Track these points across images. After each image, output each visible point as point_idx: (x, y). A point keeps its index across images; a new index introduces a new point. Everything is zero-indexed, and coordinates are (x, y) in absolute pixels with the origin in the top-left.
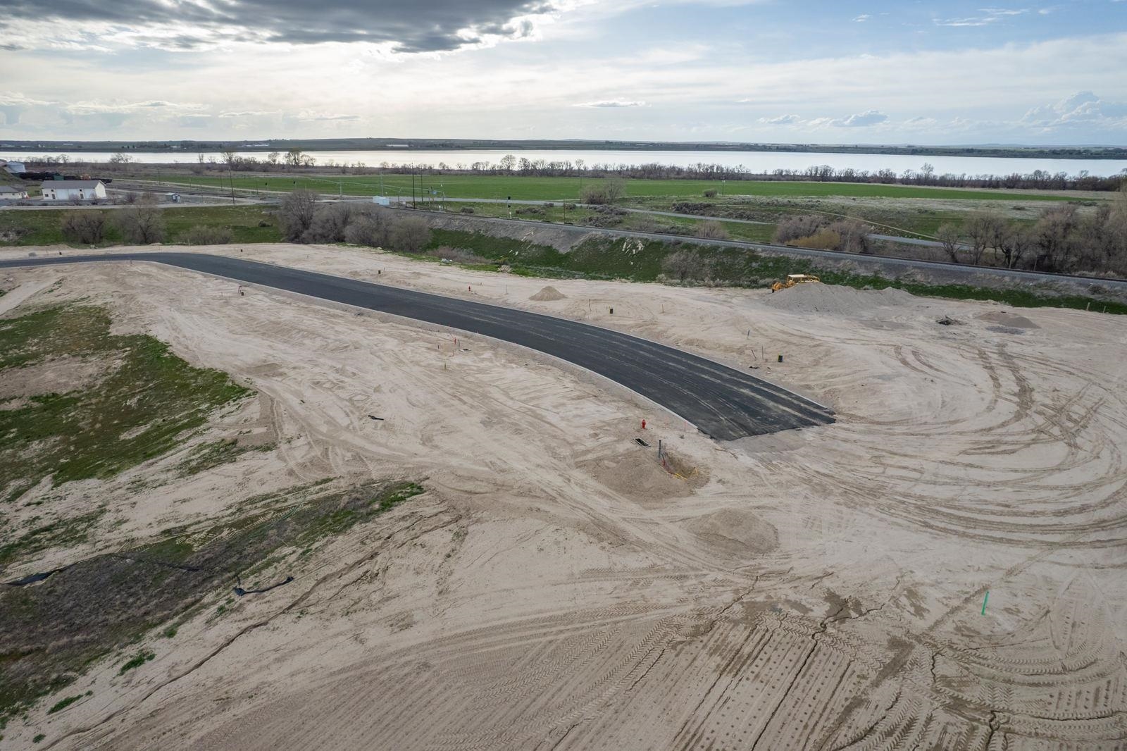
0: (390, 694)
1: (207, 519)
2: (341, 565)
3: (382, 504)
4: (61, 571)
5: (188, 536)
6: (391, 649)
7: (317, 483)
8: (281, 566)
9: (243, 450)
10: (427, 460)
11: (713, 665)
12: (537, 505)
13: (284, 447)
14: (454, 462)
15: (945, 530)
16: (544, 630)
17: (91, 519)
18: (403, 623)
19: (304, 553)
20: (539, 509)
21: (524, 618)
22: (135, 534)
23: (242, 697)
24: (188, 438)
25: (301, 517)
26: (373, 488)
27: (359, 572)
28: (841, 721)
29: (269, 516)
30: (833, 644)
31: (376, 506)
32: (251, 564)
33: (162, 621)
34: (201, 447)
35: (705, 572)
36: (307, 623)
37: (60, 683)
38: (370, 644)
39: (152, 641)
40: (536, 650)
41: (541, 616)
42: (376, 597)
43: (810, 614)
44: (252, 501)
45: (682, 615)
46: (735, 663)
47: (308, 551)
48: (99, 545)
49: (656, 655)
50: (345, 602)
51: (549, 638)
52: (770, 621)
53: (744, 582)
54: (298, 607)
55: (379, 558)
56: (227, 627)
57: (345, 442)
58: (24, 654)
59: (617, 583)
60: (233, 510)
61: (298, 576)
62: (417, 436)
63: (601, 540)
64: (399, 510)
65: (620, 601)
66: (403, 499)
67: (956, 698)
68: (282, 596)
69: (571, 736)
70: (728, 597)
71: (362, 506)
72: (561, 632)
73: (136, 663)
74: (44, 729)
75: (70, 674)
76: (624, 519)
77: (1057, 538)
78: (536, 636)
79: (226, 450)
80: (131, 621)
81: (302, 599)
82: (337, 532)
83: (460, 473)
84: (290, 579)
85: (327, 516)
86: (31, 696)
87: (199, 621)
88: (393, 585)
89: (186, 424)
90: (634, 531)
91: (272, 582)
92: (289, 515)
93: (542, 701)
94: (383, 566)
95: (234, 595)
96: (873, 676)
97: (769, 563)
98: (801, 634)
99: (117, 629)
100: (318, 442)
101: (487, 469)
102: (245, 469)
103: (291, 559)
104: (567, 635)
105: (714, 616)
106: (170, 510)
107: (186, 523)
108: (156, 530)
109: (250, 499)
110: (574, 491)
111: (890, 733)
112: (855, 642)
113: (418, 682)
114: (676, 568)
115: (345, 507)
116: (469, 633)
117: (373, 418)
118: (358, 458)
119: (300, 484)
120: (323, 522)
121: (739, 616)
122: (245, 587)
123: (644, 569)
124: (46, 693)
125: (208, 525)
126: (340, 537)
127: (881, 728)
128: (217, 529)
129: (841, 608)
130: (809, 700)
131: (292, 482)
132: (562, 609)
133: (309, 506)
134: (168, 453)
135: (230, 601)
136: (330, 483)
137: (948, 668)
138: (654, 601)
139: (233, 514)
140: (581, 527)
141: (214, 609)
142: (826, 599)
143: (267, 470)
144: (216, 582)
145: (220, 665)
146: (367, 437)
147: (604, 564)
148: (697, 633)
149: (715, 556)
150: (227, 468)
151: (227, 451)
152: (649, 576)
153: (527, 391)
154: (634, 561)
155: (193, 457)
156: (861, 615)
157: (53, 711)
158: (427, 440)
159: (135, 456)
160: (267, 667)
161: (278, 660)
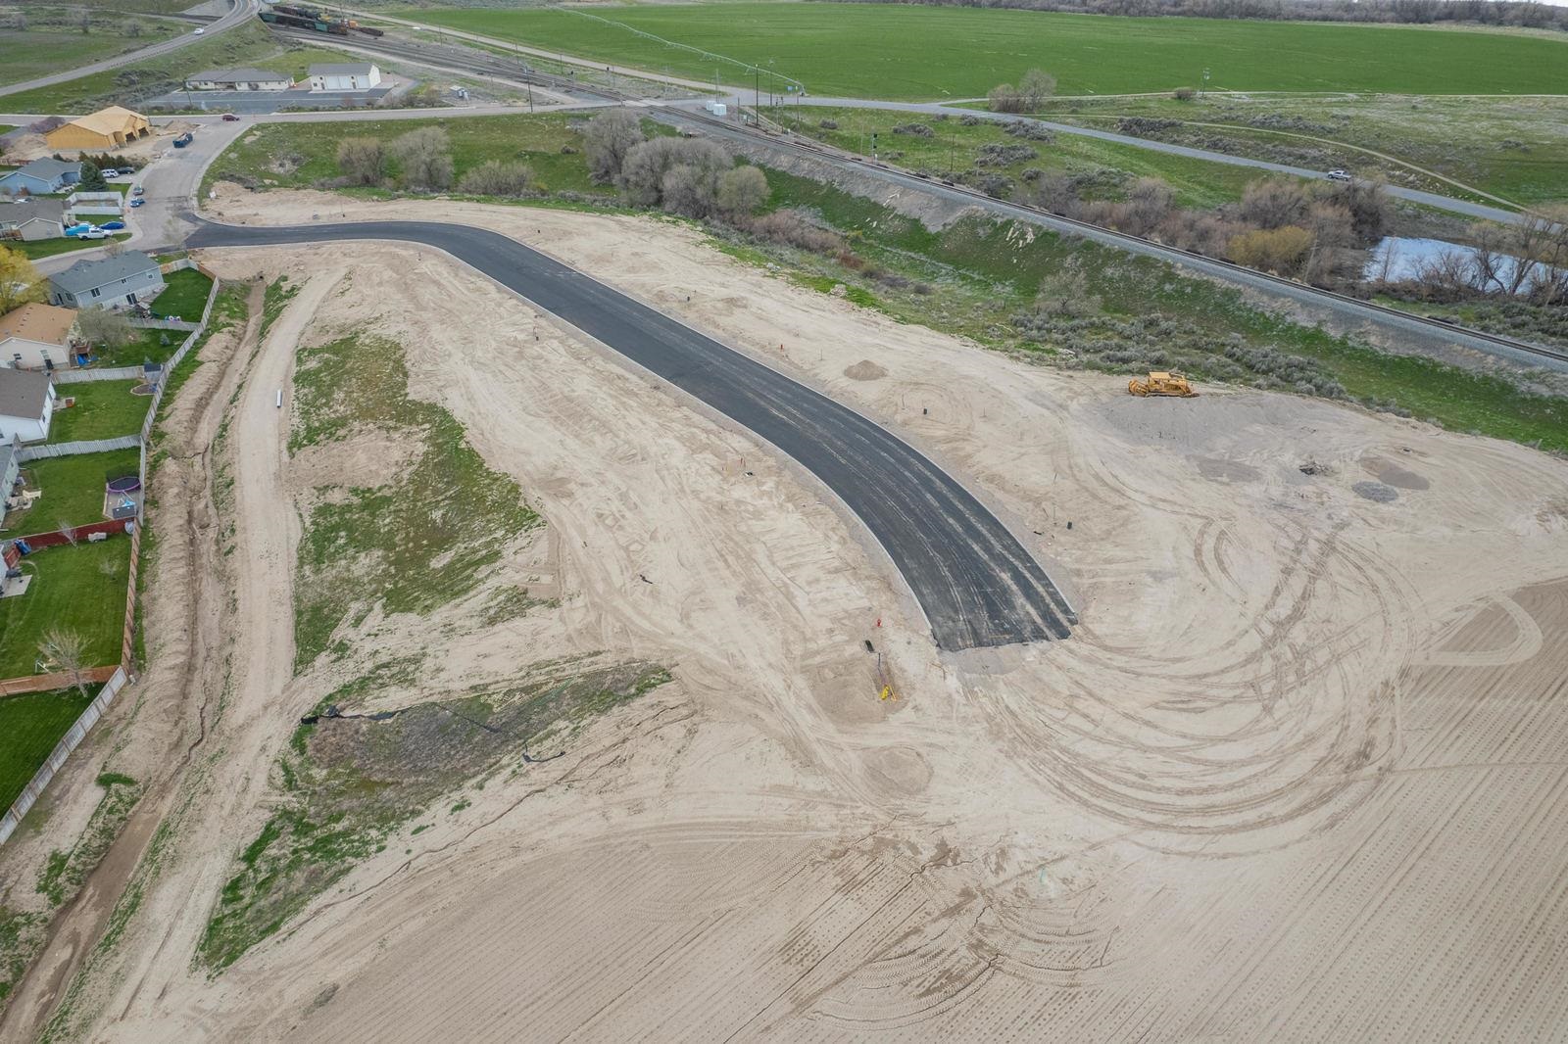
0: (620, 864)
1: (504, 680)
2: (599, 747)
3: (637, 689)
4: (403, 712)
5: (489, 696)
6: (626, 829)
7: (590, 655)
8: (557, 739)
9: (532, 604)
10: (681, 642)
11: (834, 884)
12: (757, 711)
13: (565, 604)
14: (702, 648)
15: (1072, 795)
16: (729, 833)
17: (416, 660)
18: (636, 808)
19: (574, 729)
20: (757, 716)
21: (721, 820)
22: (451, 686)
23: (527, 849)
24: (487, 577)
25: (576, 691)
26: (632, 668)
27: (611, 756)
28: (898, 942)
29: (550, 685)
30: (922, 885)
31: (633, 690)
32: (536, 734)
33: (474, 775)
34: (498, 591)
35: (860, 804)
36: (572, 796)
37: (415, 813)
38: (613, 822)
39: (468, 790)
40: (720, 848)
41: (732, 820)
42: (621, 781)
43: (919, 856)
44: (538, 666)
45: (828, 840)
46: (850, 885)
47: (578, 727)
48: (426, 692)
49: (799, 868)
50: (599, 782)
51: (733, 840)
52: (888, 856)
53: (883, 818)
54: (567, 780)
55: (628, 744)
56: (518, 789)
57: (616, 609)
58: (389, 784)
59: (793, 801)
60: (523, 673)
61: (568, 751)
62: (677, 610)
63: (794, 758)
64: (650, 697)
65: (791, 818)
66: (654, 685)
67: (980, 941)
68: (556, 768)
69: (726, 917)
70: (867, 830)
71: (622, 688)
72: (742, 836)
73: (460, 807)
74: (411, 846)
75: (420, 807)
76: (818, 740)
77: (1156, 818)
78: (726, 837)
79: (519, 600)
80: (455, 771)
81: (570, 773)
82: (601, 712)
83: (705, 663)
84: (562, 754)
85: (594, 694)
86: (400, 819)
87: (499, 779)
88: (637, 772)
89: (484, 557)
90: (823, 755)
91: (550, 754)
92: (565, 688)
93: (715, 888)
94: (630, 754)
95: (523, 761)
96: (937, 913)
97: (911, 805)
98: (904, 871)
99: (446, 776)
100: (594, 605)
101: (726, 662)
102: (533, 628)
103: (565, 733)
104: (744, 840)
105: (849, 845)
106: (475, 664)
107: (487, 681)
108: (466, 685)
109: (536, 663)
110: (789, 702)
111: (923, 956)
112: (938, 886)
113: (639, 859)
114: (840, 797)
115: (609, 688)
116: (681, 825)
117: (644, 578)
118: (624, 631)
119: (576, 653)
120: (590, 699)
121: (867, 849)
122: (530, 754)
123: (817, 792)
124: (407, 819)
125: (504, 687)
126: (602, 718)
127: (920, 952)
128: (510, 692)
129: (945, 855)
130: (885, 923)
131: (570, 651)
132: (748, 817)
133: (581, 680)
134: (471, 593)
135: (520, 766)
136: (599, 657)
137: (988, 919)
138: (813, 823)
139: (523, 677)
140: (784, 742)
141: (509, 770)
142: (937, 846)
143: (551, 632)
144: (510, 747)
145: (513, 820)
146: (635, 606)
147: (789, 781)
148: (834, 856)
149: (873, 791)
150: (518, 622)
151: (517, 602)
152: (818, 799)
153: (791, 553)
154: (812, 783)
155: (492, 604)
156: (955, 864)
157: (414, 833)
158: (685, 617)
159: (443, 591)
160: (544, 828)
161: (550, 823)
